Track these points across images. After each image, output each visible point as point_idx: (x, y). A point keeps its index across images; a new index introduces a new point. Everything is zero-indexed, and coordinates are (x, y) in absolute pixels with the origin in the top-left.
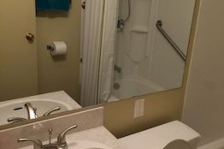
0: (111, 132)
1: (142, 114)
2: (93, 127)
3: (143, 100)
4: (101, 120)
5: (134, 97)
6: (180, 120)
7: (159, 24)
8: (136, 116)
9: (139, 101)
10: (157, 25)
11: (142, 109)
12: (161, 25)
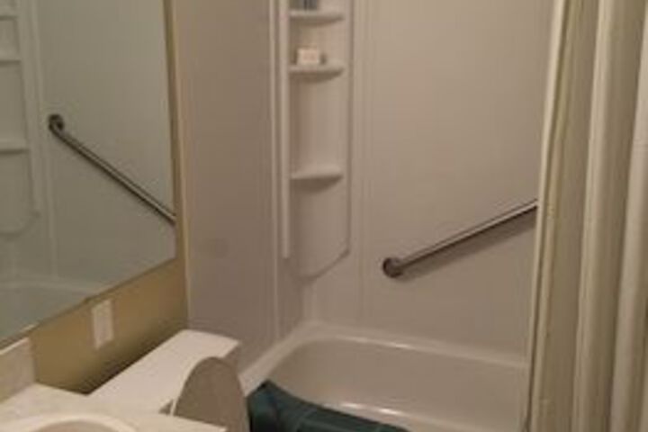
0: (62, 388)
1: (110, 337)
2: (15, 391)
3: (107, 302)
4: (27, 371)
5: (87, 300)
6: (186, 327)
7: (56, 123)
8: (99, 343)
9: (99, 306)
10: (51, 127)
11: (109, 323)
12: (61, 126)
